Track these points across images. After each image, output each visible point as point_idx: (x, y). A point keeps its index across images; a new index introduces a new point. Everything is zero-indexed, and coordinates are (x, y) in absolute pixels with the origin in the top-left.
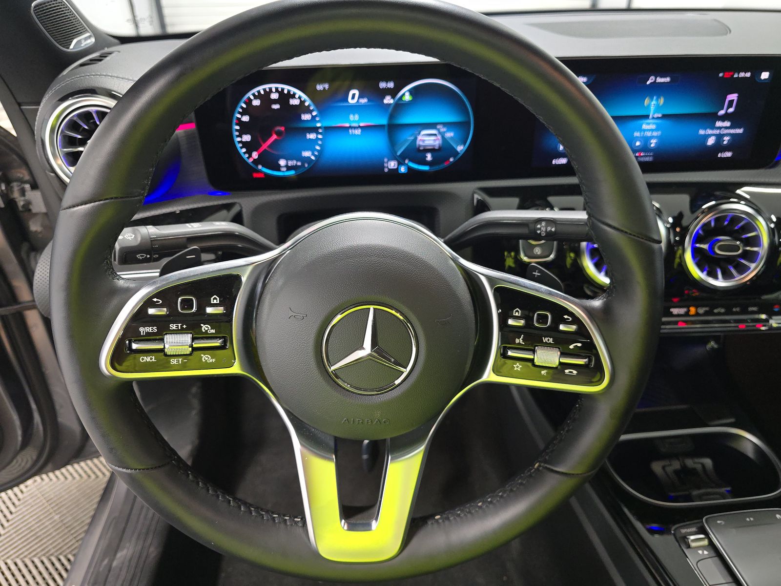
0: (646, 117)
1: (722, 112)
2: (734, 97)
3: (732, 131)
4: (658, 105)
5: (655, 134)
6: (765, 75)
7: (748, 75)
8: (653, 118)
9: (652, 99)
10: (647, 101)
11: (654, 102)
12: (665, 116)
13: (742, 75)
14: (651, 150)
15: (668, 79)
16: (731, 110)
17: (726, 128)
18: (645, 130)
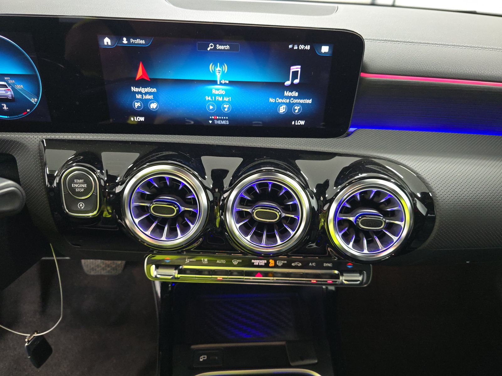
0: (214, 82)
1: (288, 83)
2: (296, 68)
3: (302, 101)
4: (223, 72)
5: (226, 99)
6: (325, 49)
7: (308, 47)
8: (221, 84)
9: (216, 66)
10: (211, 67)
11: (218, 68)
12: (231, 83)
13: (302, 47)
14: (225, 115)
15: (227, 47)
16: (297, 81)
17: (295, 98)
18: (215, 95)
